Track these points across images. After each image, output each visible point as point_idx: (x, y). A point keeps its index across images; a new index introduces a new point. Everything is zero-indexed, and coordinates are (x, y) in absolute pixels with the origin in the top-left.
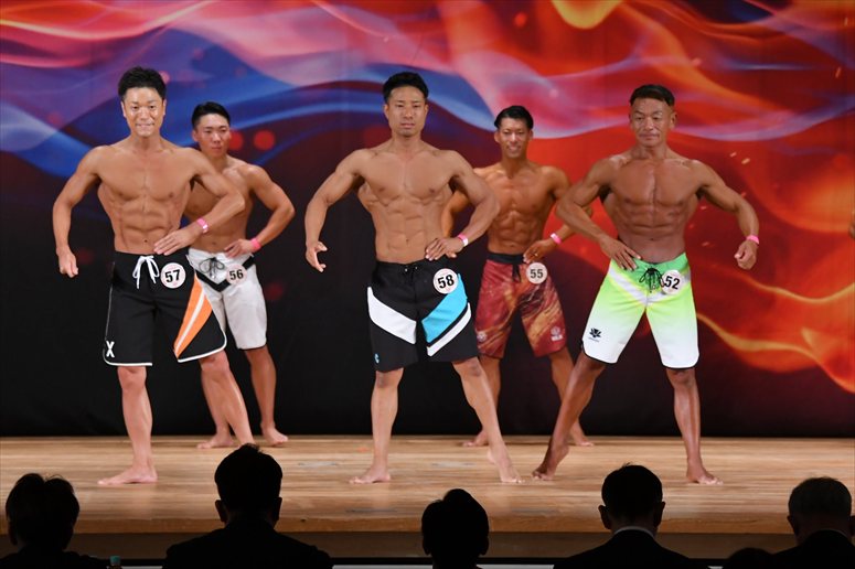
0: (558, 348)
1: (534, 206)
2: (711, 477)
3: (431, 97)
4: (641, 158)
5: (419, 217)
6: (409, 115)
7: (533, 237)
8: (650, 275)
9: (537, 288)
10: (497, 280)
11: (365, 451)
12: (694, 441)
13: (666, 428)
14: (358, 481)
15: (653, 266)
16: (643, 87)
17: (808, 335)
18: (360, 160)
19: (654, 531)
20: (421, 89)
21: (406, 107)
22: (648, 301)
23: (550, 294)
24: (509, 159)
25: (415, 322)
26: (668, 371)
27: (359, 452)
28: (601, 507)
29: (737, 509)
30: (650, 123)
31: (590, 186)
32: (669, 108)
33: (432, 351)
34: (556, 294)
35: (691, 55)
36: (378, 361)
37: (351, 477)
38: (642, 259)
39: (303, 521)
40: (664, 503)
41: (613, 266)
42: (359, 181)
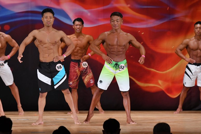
0: (93, 85)
1: (84, 46)
2: (133, 122)
3: (55, 16)
4: (113, 33)
5: (52, 49)
6: (49, 20)
7: (83, 55)
8: (116, 65)
9: (85, 69)
10: (74, 67)
11: (36, 116)
12: (129, 112)
13: (121, 108)
14: (34, 124)
15: (117, 63)
16: (114, 12)
17: (160, 82)
18: (35, 33)
20: (52, 13)
21: (48, 18)
22: (116, 72)
23: (89, 70)
24: (77, 32)
25: (51, 79)
26: (121, 92)
27: (34, 116)
28: (103, 130)
29: (141, 131)
30: (116, 23)
31: (99, 40)
32: (121, 19)
33: (55, 87)
34: (91, 70)
35: (127, 4)
36: (40, 90)
37: (32, 123)
38: (113, 61)
40: (120, 129)
41: (106, 63)
42: (35, 39)
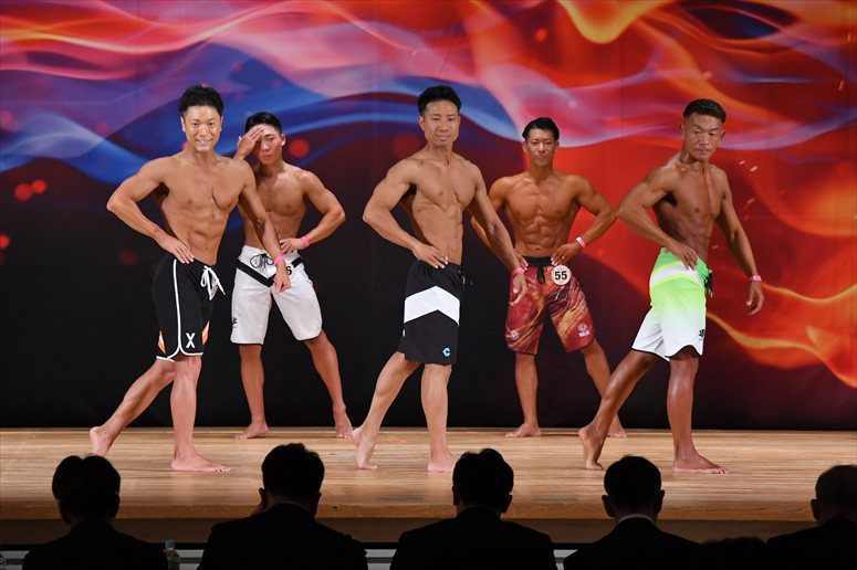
0: (587, 343)
1: (559, 212)
6: (445, 128)
9: (563, 288)
11: (394, 442)
17: (812, 333)
19: (655, 518)
21: (442, 120)
23: (575, 293)
27: (387, 442)
28: (604, 497)
34: (581, 292)
35: (703, 69)
39: (335, 507)
40: (663, 492)
